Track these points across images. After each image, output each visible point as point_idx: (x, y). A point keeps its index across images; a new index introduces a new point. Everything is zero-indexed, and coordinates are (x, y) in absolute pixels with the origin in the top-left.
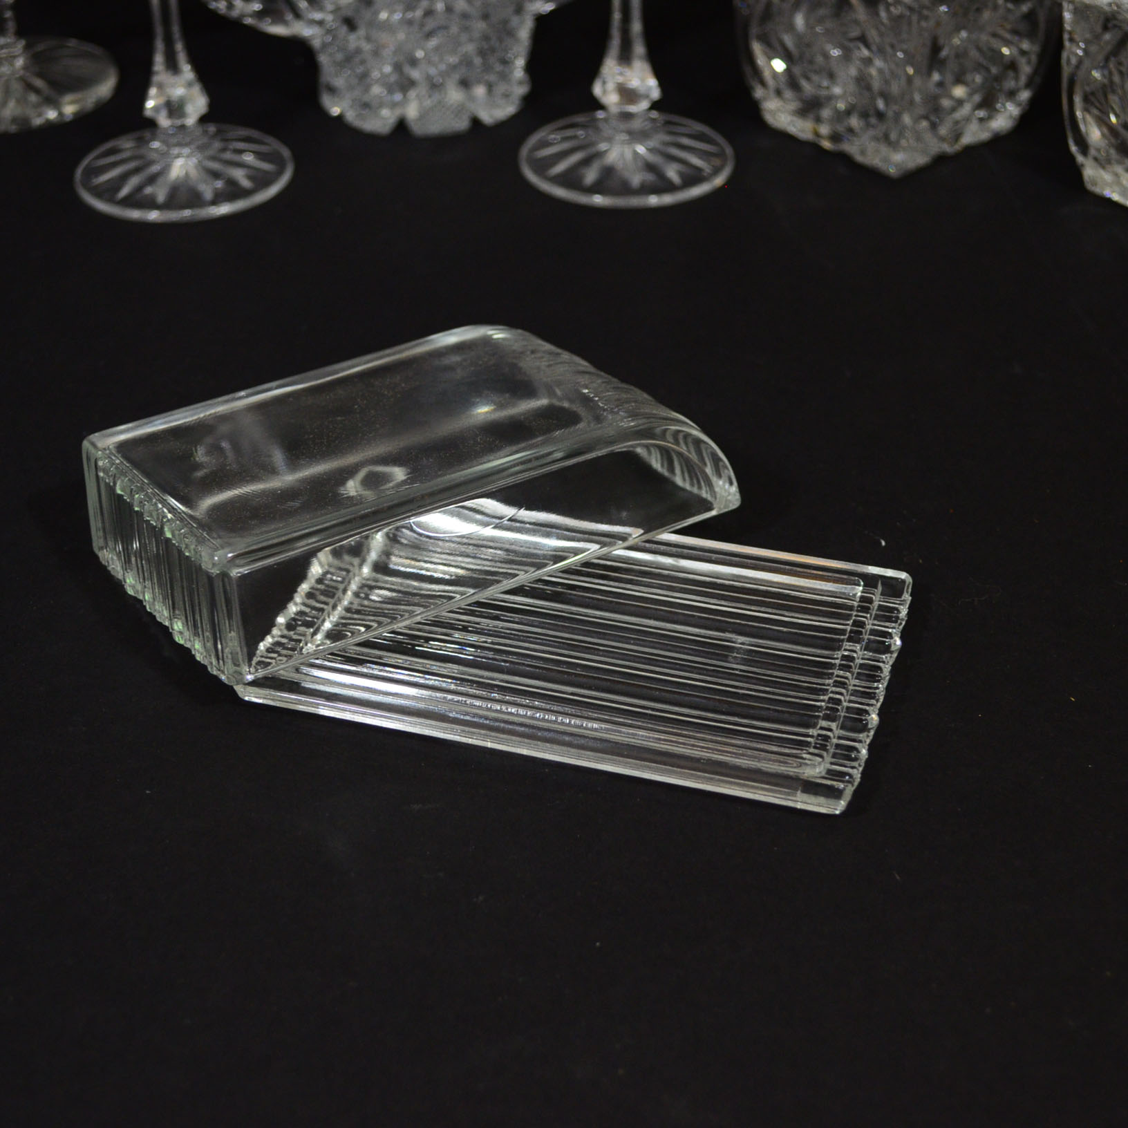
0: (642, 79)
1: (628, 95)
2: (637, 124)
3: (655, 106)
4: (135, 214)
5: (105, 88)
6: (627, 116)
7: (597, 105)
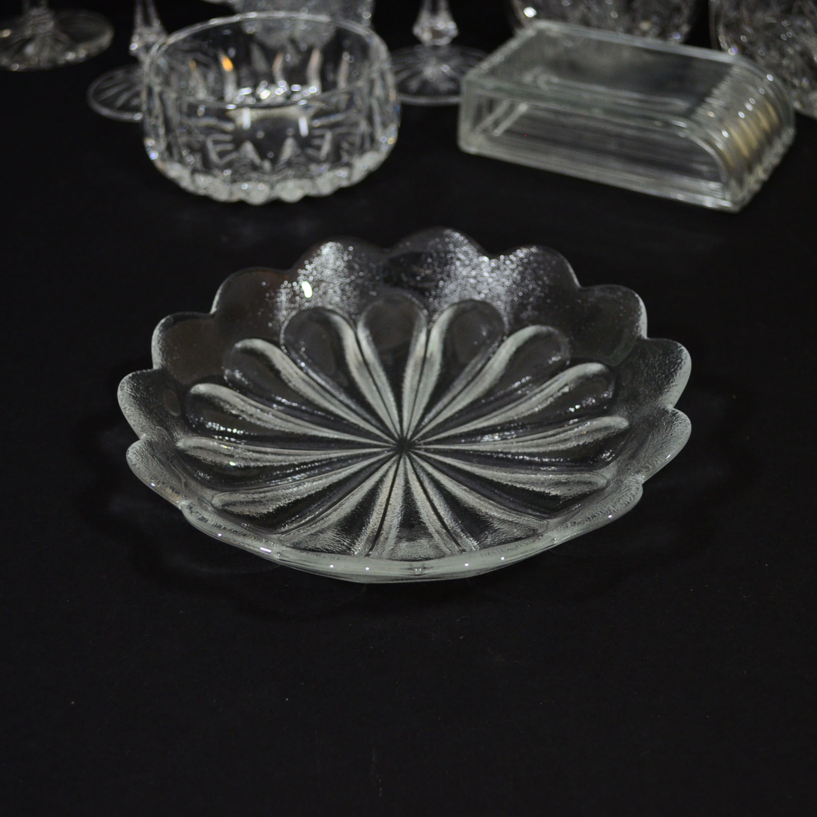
0: (446, 24)
1: (437, 34)
2: (442, 52)
3: (455, 42)
4: (127, 116)
5: (105, 40)
6: (436, 48)
7: (416, 41)
